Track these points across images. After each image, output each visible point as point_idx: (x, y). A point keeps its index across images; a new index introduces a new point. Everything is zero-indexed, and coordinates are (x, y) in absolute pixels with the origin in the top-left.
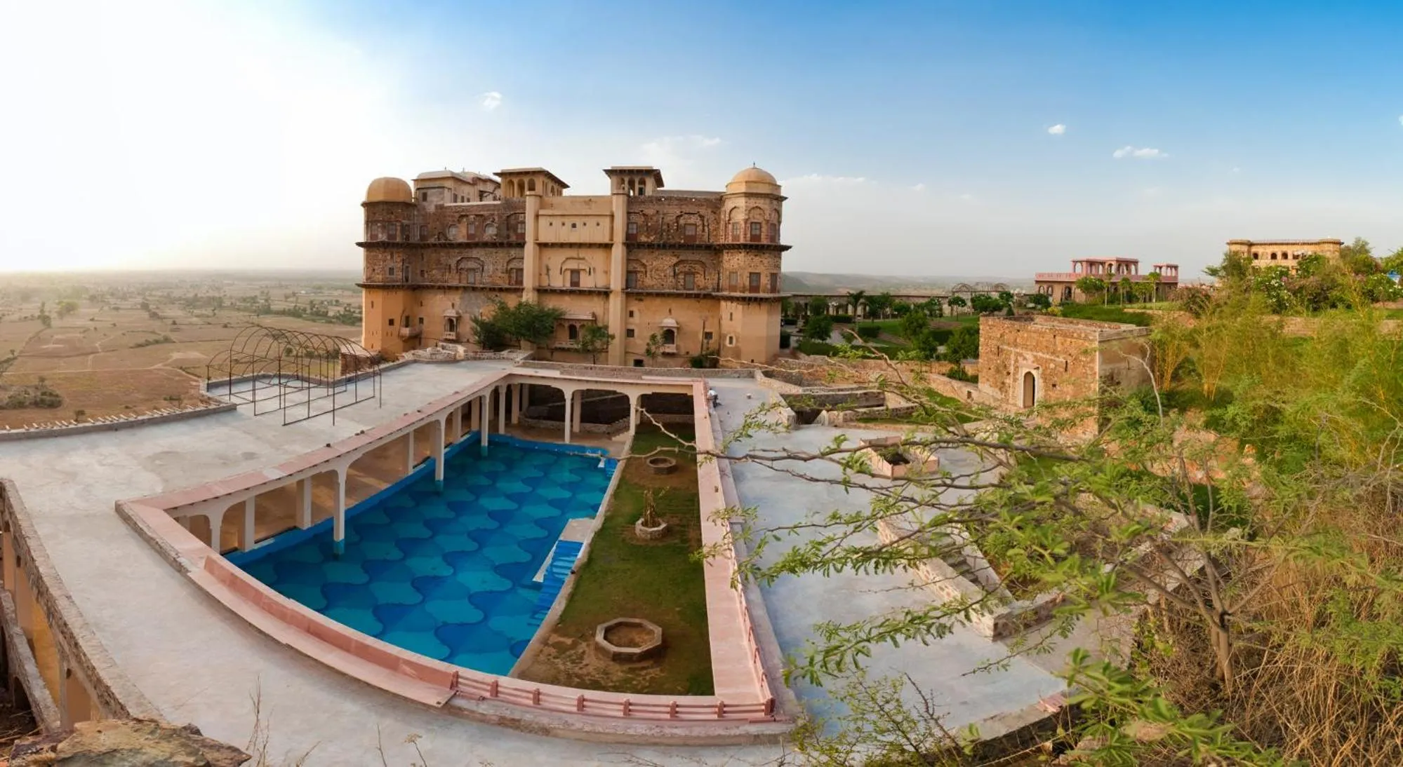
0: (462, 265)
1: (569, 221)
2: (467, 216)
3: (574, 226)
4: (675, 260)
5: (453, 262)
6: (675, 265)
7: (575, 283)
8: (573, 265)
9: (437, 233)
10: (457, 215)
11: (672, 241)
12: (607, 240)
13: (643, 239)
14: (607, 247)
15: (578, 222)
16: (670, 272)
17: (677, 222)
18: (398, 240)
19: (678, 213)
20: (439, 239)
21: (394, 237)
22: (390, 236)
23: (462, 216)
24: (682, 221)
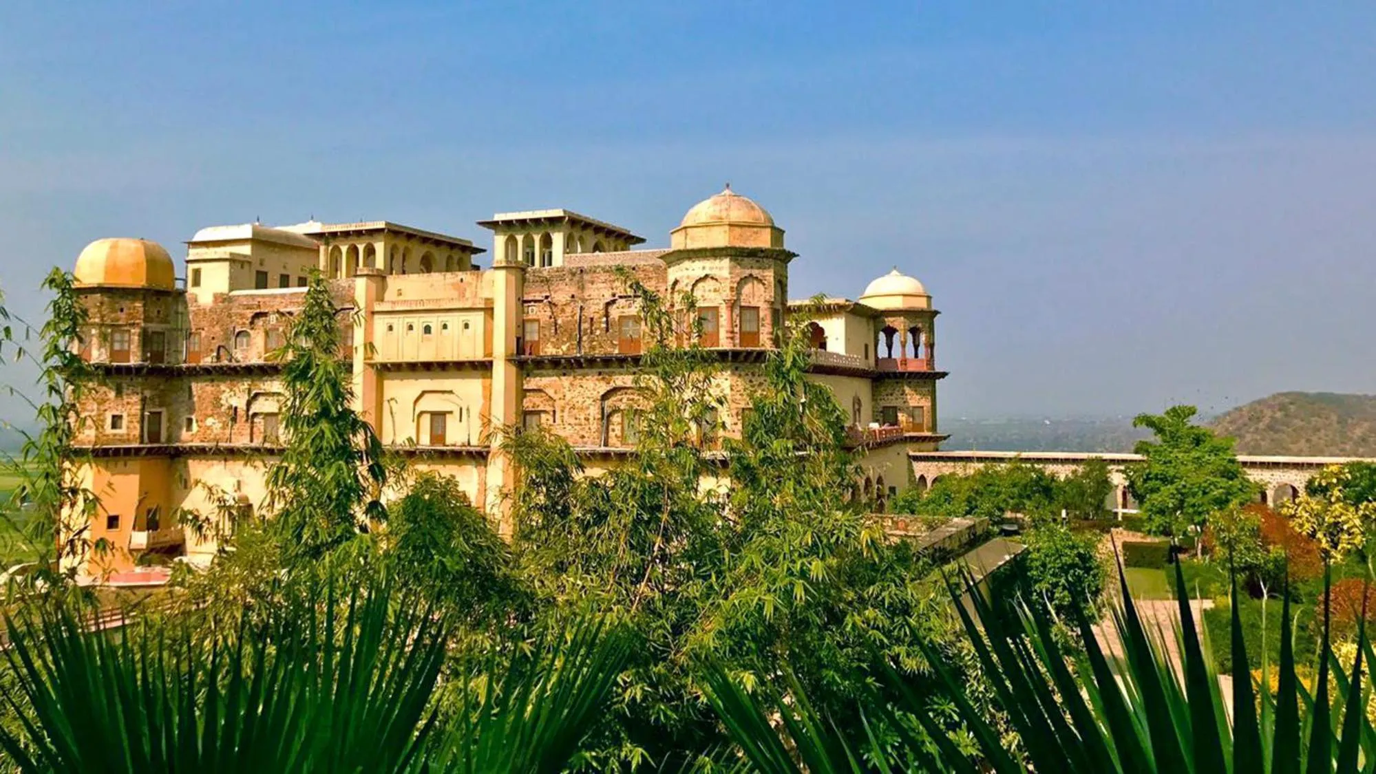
0: (255, 408)
1: (419, 321)
2: (265, 314)
3: (427, 330)
4: (603, 388)
5: (240, 402)
6: (605, 397)
7: (438, 435)
8: (432, 404)
9: (215, 347)
10: (250, 314)
11: (598, 353)
12: (479, 356)
13: (549, 350)
14: (483, 367)
15: (434, 321)
16: (594, 411)
17: (607, 315)
18: (134, 361)
19: (609, 298)
20: (218, 358)
21: (125, 355)
22: (113, 354)
23: (258, 316)
24: (615, 313)
